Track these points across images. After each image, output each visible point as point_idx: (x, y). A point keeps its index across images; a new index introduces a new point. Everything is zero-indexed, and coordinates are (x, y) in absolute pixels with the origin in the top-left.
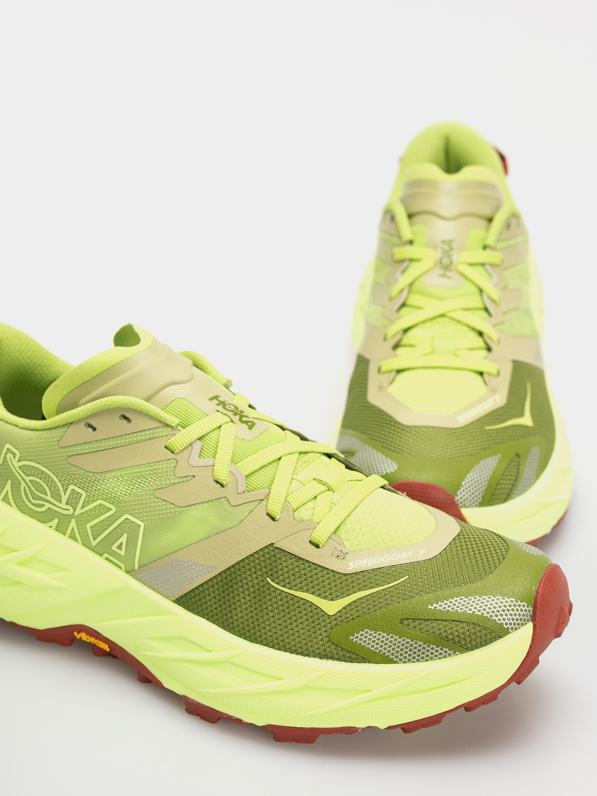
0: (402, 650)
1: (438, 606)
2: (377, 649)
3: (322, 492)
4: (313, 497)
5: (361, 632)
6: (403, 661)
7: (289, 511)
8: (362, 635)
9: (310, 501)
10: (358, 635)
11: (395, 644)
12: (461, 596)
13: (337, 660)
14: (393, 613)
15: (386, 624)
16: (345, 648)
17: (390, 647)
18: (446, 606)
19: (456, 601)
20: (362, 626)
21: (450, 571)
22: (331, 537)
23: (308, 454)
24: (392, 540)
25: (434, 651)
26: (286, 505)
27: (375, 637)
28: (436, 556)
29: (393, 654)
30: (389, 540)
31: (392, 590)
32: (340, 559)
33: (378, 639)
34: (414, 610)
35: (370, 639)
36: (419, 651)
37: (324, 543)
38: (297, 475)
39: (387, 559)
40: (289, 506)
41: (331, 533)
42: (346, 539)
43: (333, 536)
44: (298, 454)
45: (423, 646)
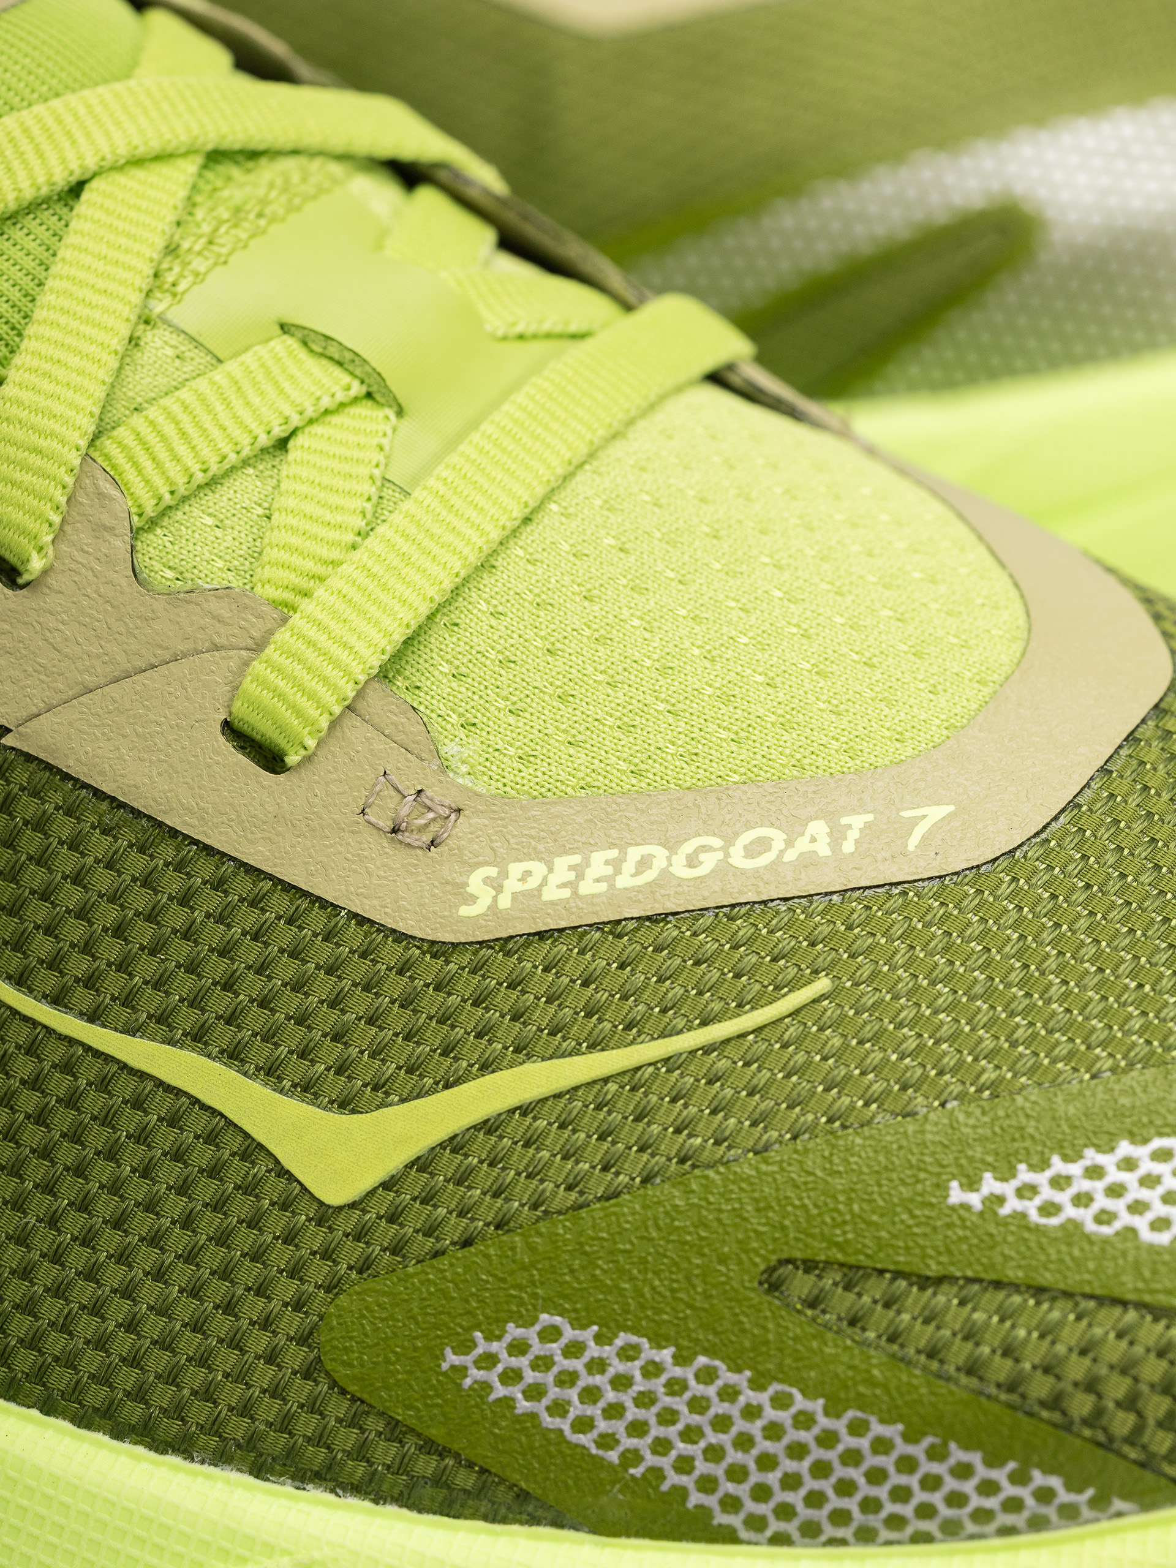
0: (767, 1462)
1: (1007, 1189)
2: (607, 1441)
3: (327, 412)
4: (264, 440)
5: (513, 1331)
6: (769, 1533)
7: (110, 529)
8: (519, 1348)
9: (246, 463)
10: (495, 1347)
11: (722, 1423)
12: (1161, 1135)
13: (358, 1489)
14: (719, 1220)
15: (673, 1291)
16: (408, 1423)
17: (690, 1434)
18: (1063, 1198)
19: (1129, 1164)
20: (520, 1287)
21: (1099, 954)
22: (361, 706)
23: (263, 161)
24: (743, 734)
25: (968, 1487)
26: (91, 489)
27: (598, 1366)
28: (1015, 849)
29: (707, 1484)
30: (724, 734)
31: (723, 1064)
32: (409, 845)
33: (621, 1382)
34: (856, 1207)
35: (567, 1379)
36: (876, 1476)
37: (311, 743)
38: (174, 295)
39: (702, 857)
40: (111, 499)
41: (362, 678)
42: (454, 718)
43: (376, 701)
44: (199, 160)
45: (902, 1448)
